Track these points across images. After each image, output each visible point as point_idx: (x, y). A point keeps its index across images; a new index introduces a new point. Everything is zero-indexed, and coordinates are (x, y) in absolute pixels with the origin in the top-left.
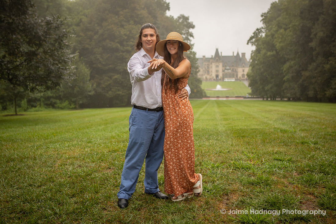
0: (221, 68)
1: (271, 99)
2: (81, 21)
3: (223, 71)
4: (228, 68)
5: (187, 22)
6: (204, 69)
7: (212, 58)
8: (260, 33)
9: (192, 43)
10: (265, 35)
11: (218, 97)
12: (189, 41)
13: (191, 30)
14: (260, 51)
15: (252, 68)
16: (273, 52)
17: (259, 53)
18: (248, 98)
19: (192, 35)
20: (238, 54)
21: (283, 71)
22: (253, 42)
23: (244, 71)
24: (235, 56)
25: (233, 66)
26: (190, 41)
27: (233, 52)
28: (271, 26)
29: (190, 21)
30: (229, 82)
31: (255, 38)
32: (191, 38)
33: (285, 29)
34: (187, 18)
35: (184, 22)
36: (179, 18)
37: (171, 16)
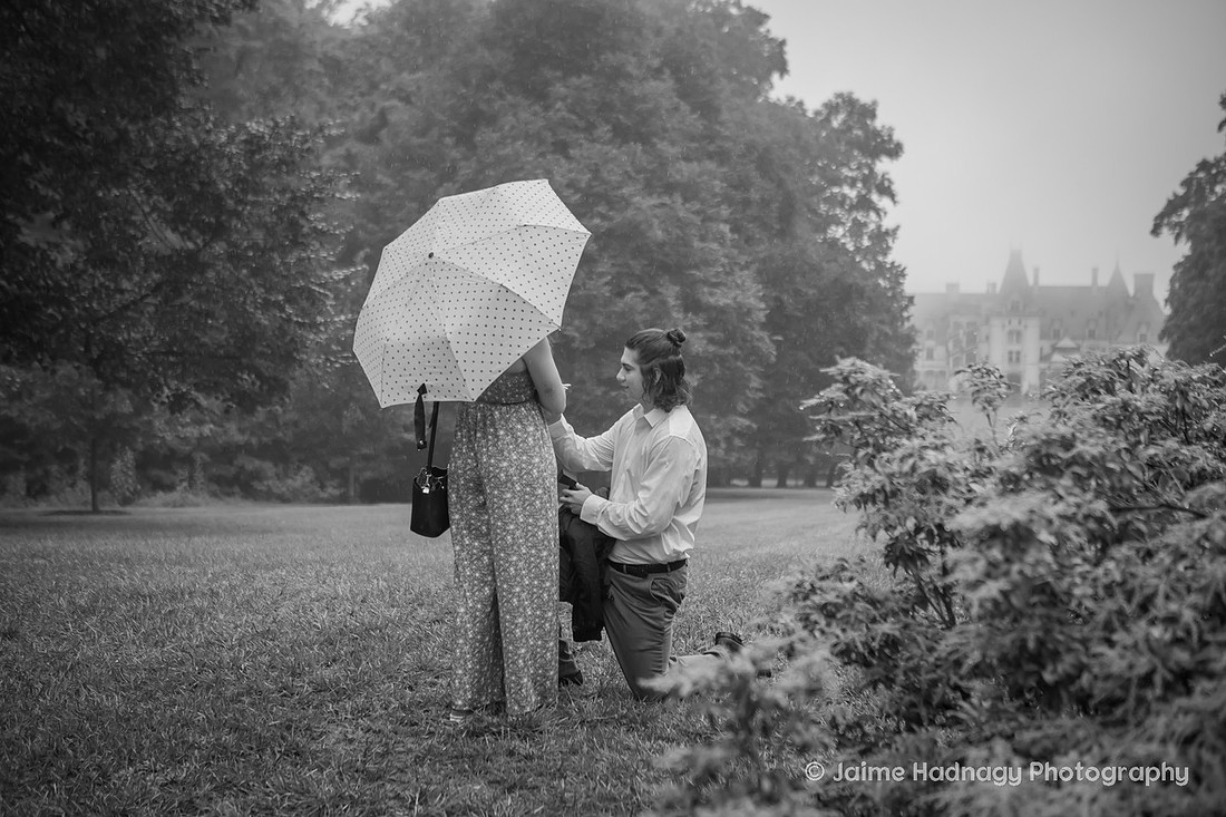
0: (1031, 343)
2: (383, 118)
3: (1044, 358)
4: (1066, 342)
5: (864, 127)
6: (951, 345)
7: (989, 297)
8: (1216, 181)
9: (887, 224)
12: (873, 215)
13: (883, 166)
14: (1206, 265)
19: (886, 190)
20: (1117, 278)
22: (1179, 225)
24: (1100, 289)
25: (1092, 335)
26: (878, 215)
27: (1095, 272)
29: (878, 124)
32: (883, 202)
34: (869, 112)
35: (850, 129)
36: (832, 108)
37: (791, 99)
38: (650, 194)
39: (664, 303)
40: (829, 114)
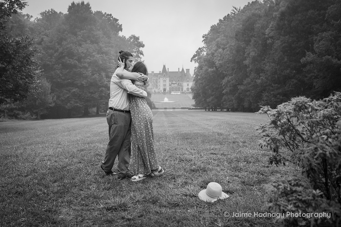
0: (168, 83)
1: (212, 110)
2: (42, 40)
3: (170, 85)
4: (174, 82)
5: (137, 41)
6: (153, 83)
7: (159, 74)
8: (202, 52)
10: (206, 53)
11: (166, 108)
12: (139, 59)
13: (141, 49)
14: (202, 67)
15: (196, 82)
16: (213, 68)
17: (201, 69)
18: (193, 109)
19: (142, 54)
20: (183, 70)
21: (223, 85)
22: (195, 60)
23: (188, 85)
24: (180, 72)
25: (179, 81)
26: (140, 58)
27: (179, 68)
28: (211, 46)
29: (140, 41)
30: (175, 94)
31: (197, 57)
32: (141, 56)
33: (223, 49)
34: (138, 38)
35: (134, 42)
36: (131, 38)
37: (123, 36)
38: (99, 54)
39: (102, 76)
40: (130, 39)
